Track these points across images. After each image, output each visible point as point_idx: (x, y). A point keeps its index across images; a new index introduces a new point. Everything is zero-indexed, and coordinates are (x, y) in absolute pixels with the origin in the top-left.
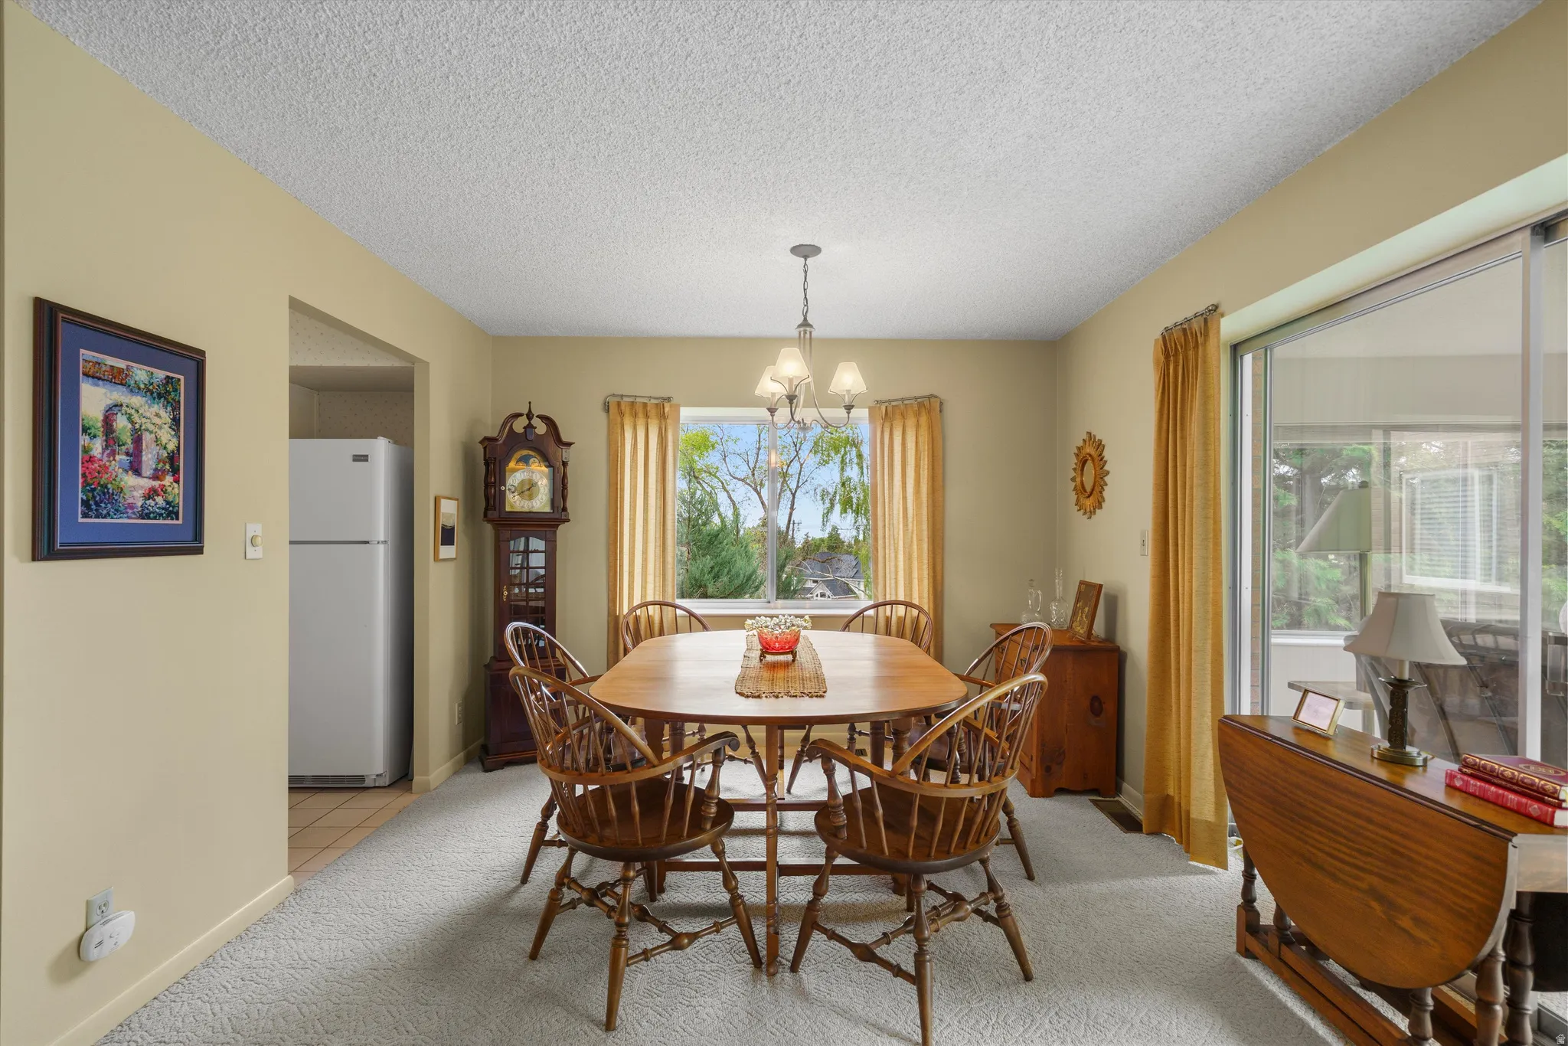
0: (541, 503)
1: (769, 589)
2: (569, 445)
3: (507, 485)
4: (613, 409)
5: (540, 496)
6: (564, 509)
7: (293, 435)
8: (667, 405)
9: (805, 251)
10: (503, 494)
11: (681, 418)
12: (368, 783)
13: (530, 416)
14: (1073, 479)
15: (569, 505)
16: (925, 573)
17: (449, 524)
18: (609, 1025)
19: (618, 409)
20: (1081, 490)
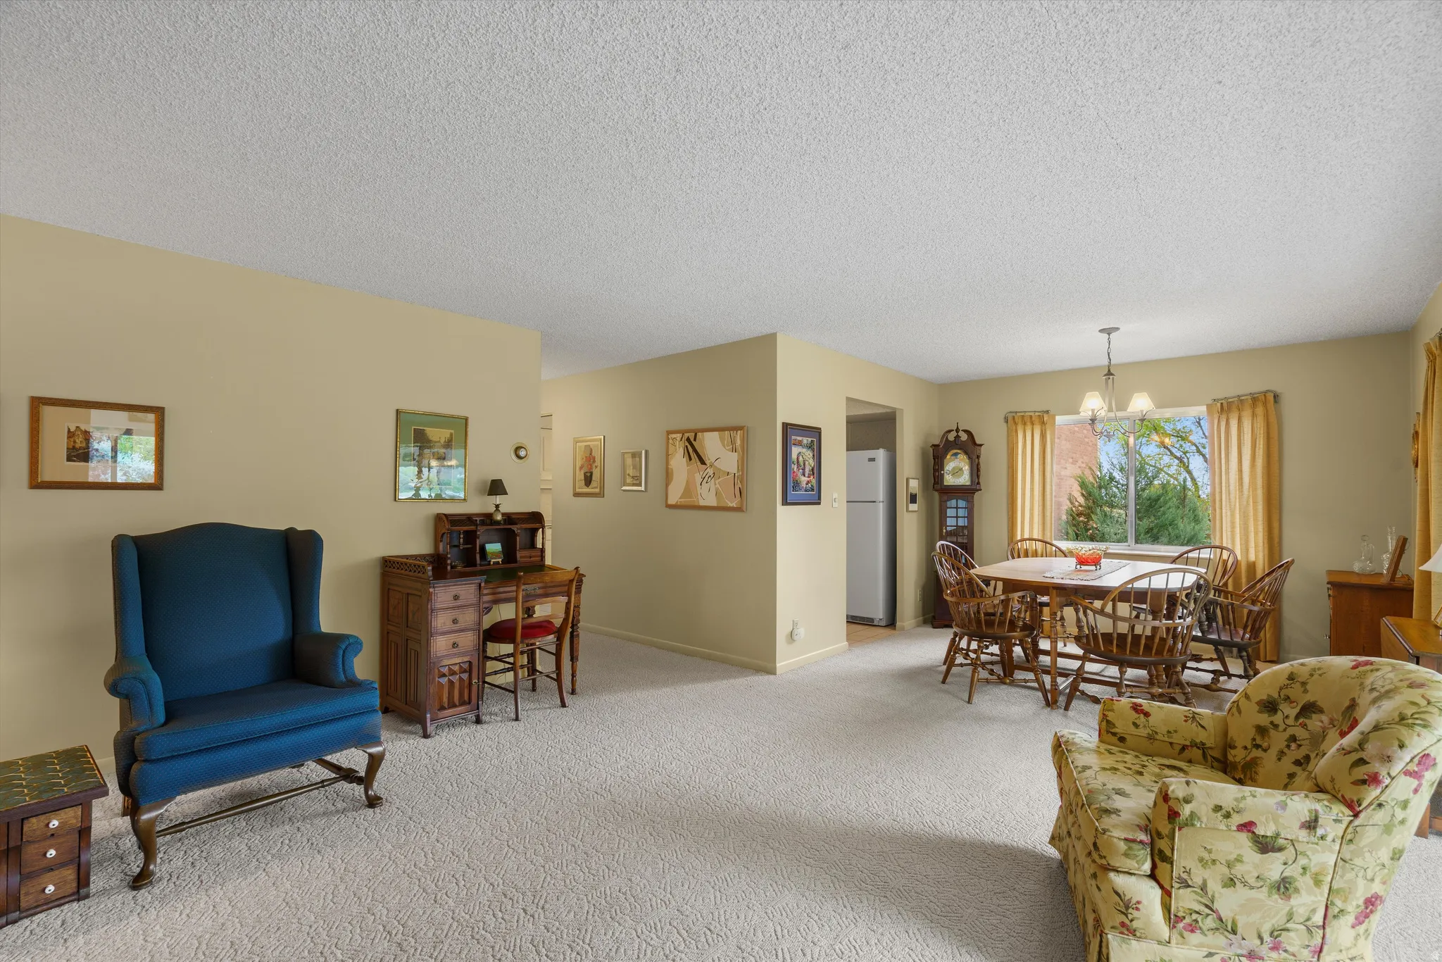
0: (964, 479)
1: (1131, 540)
2: (981, 445)
3: (945, 470)
4: (1010, 421)
5: (964, 476)
6: (978, 483)
7: (848, 450)
8: (1046, 416)
9: (1108, 331)
10: (942, 476)
11: (1056, 422)
12: (875, 623)
13: (957, 430)
15: (980, 481)
17: (914, 492)
19: (1013, 420)
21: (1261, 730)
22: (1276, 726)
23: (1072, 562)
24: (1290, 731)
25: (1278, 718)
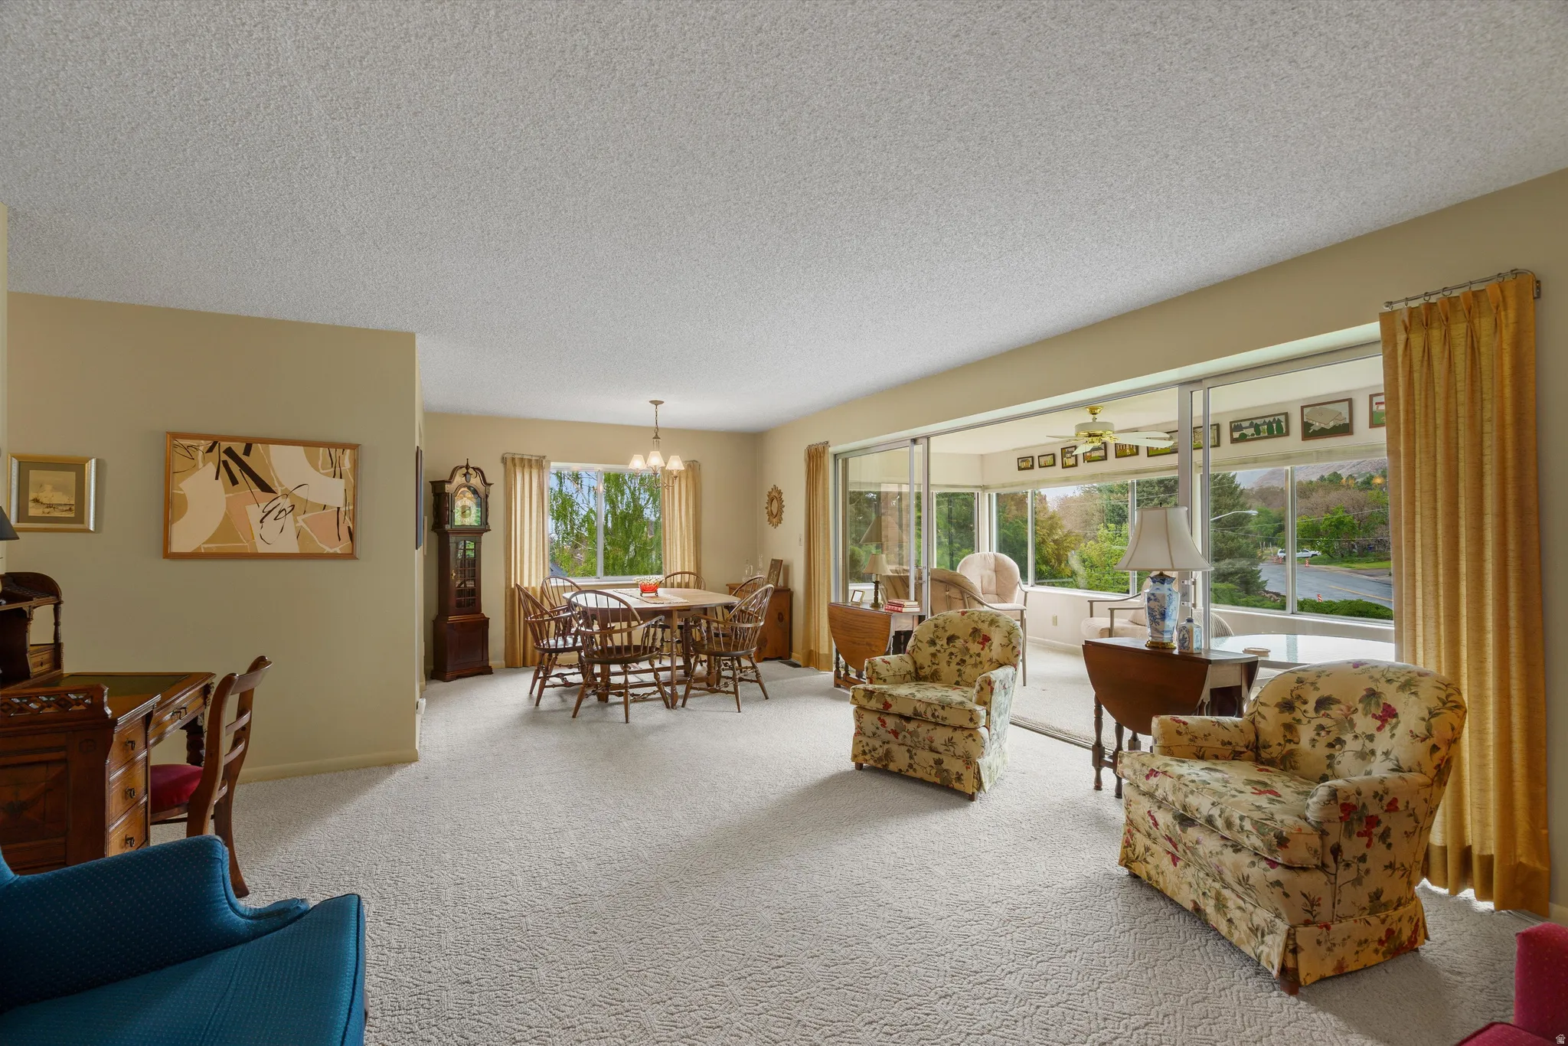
0: (472, 519)
1: (601, 573)
2: (489, 485)
3: (455, 508)
4: (509, 463)
5: (474, 516)
6: (487, 524)
8: (543, 460)
9: (657, 403)
10: (453, 515)
11: (552, 467)
13: (467, 467)
14: (767, 508)
15: (489, 521)
16: (692, 558)
18: (627, 722)
19: (512, 463)
20: (770, 514)
21: (934, 655)
22: (939, 651)
23: (637, 592)
24: (948, 651)
25: (938, 647)
